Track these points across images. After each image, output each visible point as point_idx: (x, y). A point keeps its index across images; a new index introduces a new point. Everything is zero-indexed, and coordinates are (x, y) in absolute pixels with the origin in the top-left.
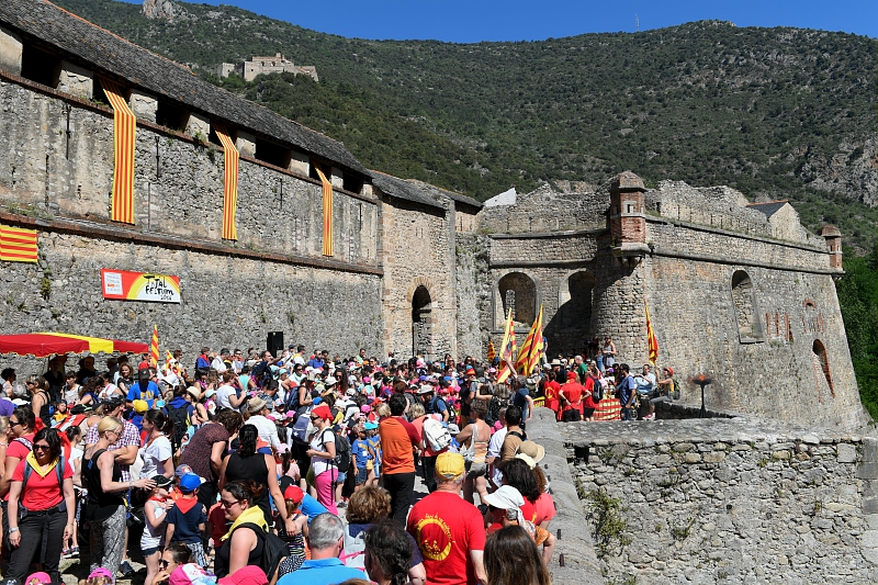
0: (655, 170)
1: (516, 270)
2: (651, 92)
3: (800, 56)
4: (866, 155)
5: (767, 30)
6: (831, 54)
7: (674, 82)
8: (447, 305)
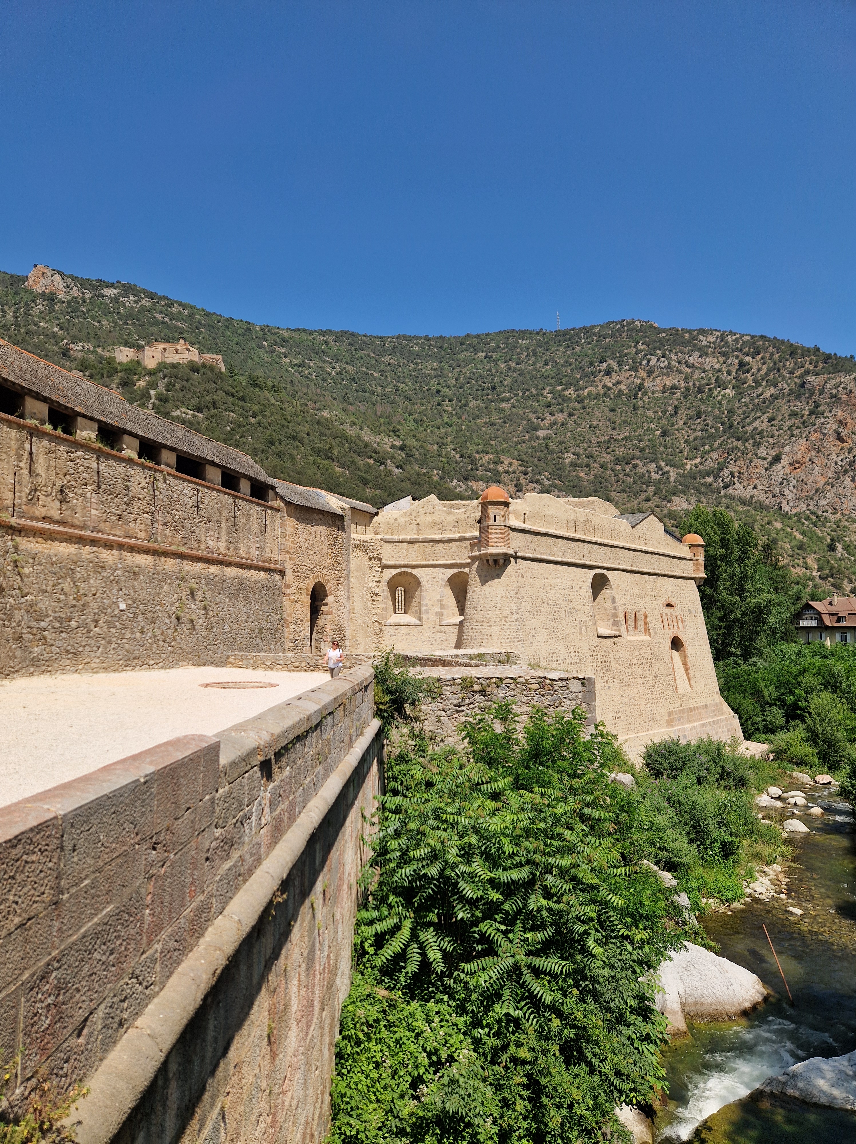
1: (406, 570)
4: (784, 462)
5: (690, 332)
6: (753, 358)
7: (594, 384)
8: (342, 599)
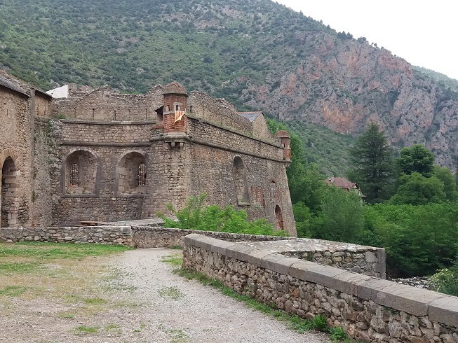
0: (144, 83)
1: (82, 148)
2: (141, 23)
3: (243, 13)
4: (282, 87)
6: (263, 14)
7: (158, 18)
8: (27, 174)
